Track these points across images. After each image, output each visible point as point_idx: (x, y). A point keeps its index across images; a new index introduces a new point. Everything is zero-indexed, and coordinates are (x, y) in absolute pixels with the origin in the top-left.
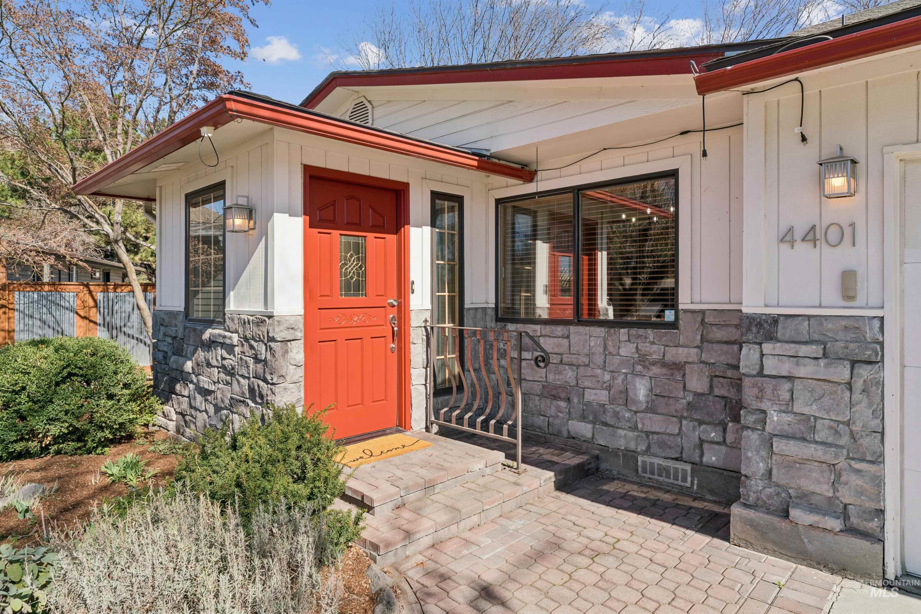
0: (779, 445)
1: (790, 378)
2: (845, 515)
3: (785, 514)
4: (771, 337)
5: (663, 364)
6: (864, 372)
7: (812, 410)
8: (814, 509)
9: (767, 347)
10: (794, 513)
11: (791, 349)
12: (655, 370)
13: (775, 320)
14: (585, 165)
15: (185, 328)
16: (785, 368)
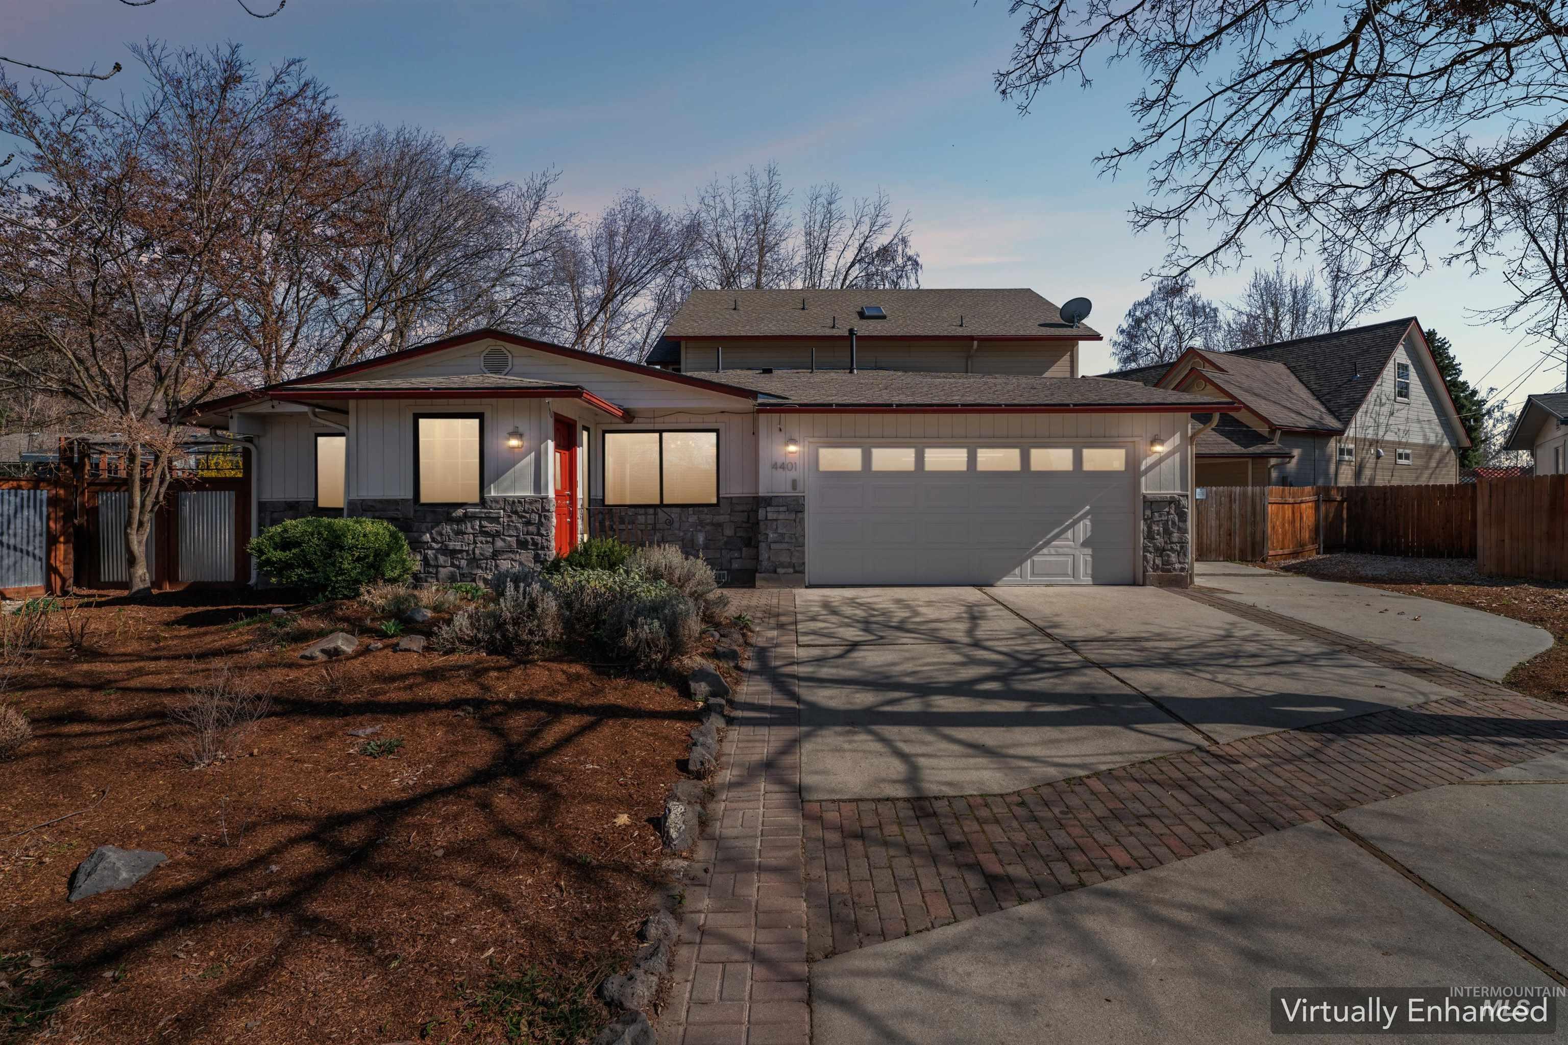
0: (773, 546)
1: (776, 520)
2: (794, 567)
3: (775, 572)
4: (770, 505)
5: (712, 524)
6: (799, 515)
7: (784, 531)
8: (784, 567)
9: (769, 509)
10: (779, 570)
11: (776, 509)
12: (708, 528)
13: (771, 498)
14: (667, 419)
15: (415, 511)
16: (775, 516)
